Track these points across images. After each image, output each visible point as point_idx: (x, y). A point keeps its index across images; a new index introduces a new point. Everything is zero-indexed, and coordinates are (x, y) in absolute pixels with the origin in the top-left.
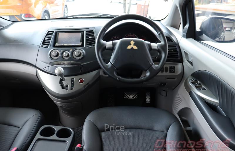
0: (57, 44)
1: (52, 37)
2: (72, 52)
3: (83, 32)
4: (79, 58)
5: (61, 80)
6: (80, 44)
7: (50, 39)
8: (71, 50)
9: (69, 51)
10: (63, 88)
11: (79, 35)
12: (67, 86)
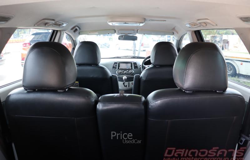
0: (120, 68)
1: (118, 65)
2: (128, 71)
3: (132, 63)
4: (131, 74)
5: (124, 83)
6: (131, 68)
7: (116, 66)
8: (127, 71)
9: (126, 71)
10: (125, 86)
11: (130, 64)
12: (126, 86)
